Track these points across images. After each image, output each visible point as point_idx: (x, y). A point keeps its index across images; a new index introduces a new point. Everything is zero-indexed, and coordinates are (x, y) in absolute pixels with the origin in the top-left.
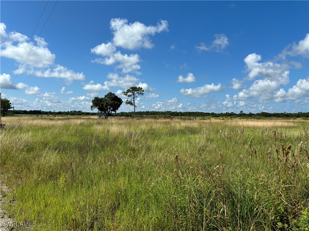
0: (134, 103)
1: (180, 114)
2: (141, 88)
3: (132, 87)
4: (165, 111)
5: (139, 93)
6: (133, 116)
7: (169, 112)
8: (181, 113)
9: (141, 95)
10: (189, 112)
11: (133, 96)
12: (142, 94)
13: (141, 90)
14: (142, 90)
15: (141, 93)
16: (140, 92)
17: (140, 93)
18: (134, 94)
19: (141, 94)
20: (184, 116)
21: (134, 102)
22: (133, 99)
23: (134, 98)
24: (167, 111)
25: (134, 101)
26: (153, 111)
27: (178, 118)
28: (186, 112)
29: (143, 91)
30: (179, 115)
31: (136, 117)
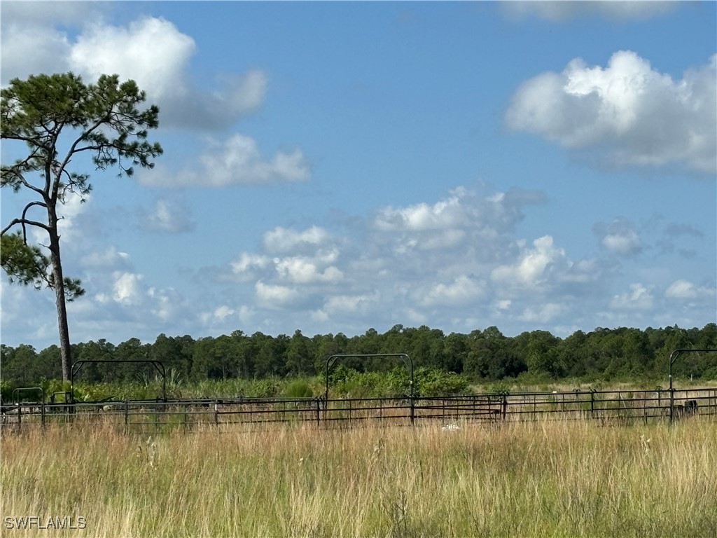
0: (55, 247)
1: (532, 359)
2: (131, 88)
3: (33, 81)
4: (372, 333)
5: (101, 141)
6: (61, 397)
7: (410, 334)
8: (543, 342)
9: (127, 162)
10: (636, 335)
11: (35, 178)
12: (142, 154)
13: (128, 110)
14: (141, 108)
15: (130, 140)
16: (111, 133)
17: (119, 144)
18: (51, 151)
19: (132, 150)
20: (581, 373)
21: (55, 239)
22: (42, 215)
23: (51, 203)
24: (394, 332)
25: (52, 231)
26: (238, 336)
27: (559, 406)
28: (604, 333)
29: (151, 118)
30: (522, 368)
31: (97, 403)
